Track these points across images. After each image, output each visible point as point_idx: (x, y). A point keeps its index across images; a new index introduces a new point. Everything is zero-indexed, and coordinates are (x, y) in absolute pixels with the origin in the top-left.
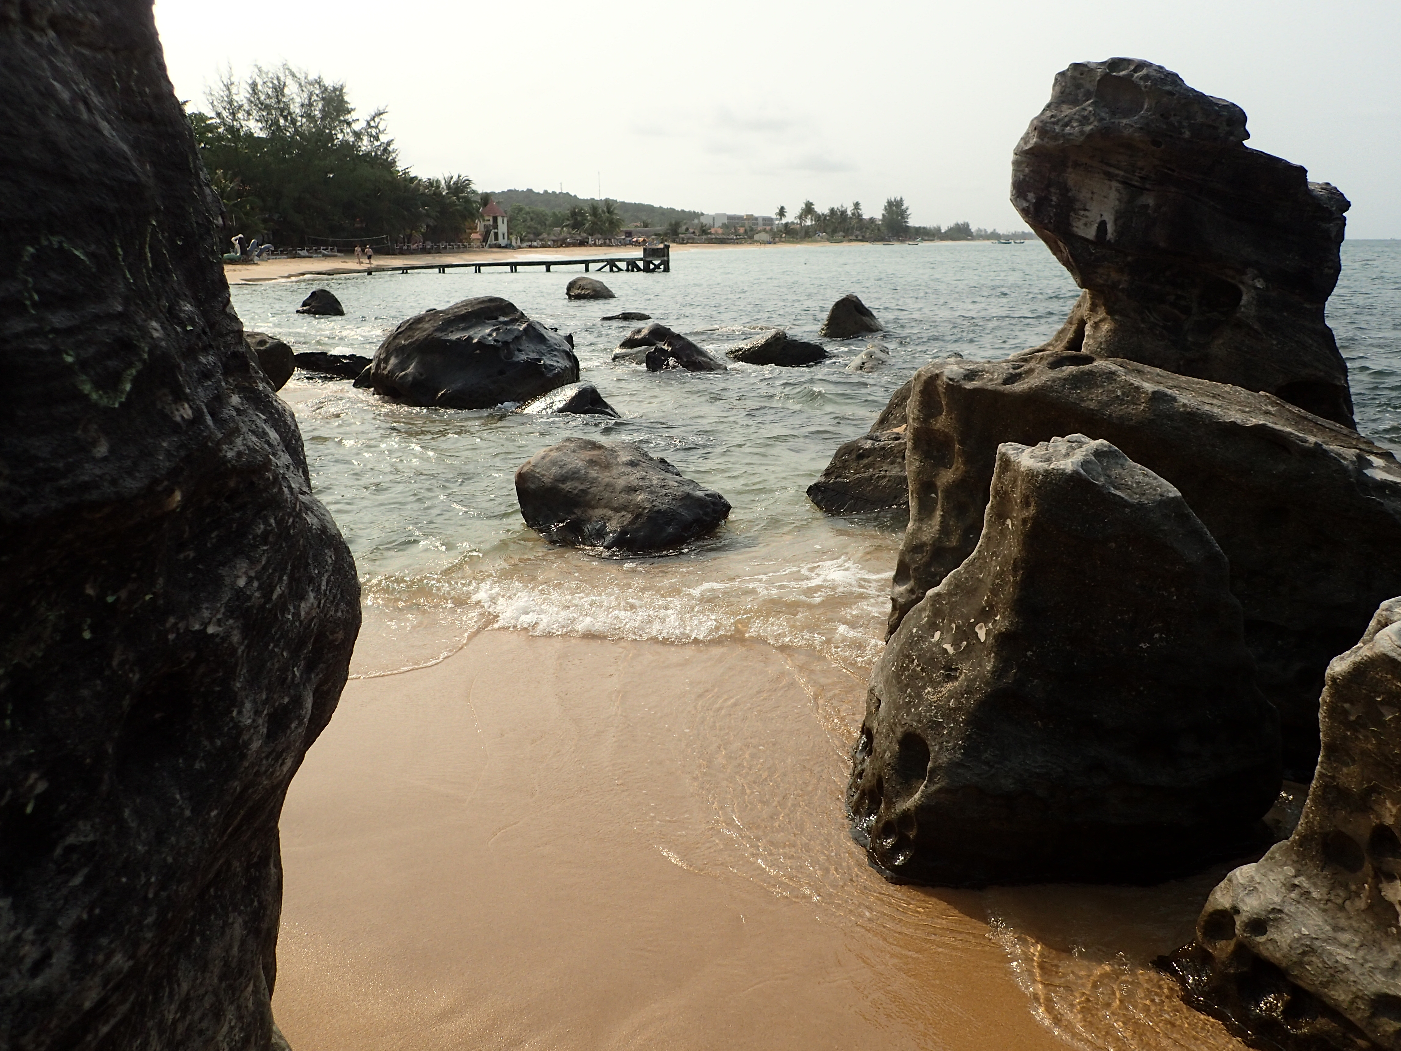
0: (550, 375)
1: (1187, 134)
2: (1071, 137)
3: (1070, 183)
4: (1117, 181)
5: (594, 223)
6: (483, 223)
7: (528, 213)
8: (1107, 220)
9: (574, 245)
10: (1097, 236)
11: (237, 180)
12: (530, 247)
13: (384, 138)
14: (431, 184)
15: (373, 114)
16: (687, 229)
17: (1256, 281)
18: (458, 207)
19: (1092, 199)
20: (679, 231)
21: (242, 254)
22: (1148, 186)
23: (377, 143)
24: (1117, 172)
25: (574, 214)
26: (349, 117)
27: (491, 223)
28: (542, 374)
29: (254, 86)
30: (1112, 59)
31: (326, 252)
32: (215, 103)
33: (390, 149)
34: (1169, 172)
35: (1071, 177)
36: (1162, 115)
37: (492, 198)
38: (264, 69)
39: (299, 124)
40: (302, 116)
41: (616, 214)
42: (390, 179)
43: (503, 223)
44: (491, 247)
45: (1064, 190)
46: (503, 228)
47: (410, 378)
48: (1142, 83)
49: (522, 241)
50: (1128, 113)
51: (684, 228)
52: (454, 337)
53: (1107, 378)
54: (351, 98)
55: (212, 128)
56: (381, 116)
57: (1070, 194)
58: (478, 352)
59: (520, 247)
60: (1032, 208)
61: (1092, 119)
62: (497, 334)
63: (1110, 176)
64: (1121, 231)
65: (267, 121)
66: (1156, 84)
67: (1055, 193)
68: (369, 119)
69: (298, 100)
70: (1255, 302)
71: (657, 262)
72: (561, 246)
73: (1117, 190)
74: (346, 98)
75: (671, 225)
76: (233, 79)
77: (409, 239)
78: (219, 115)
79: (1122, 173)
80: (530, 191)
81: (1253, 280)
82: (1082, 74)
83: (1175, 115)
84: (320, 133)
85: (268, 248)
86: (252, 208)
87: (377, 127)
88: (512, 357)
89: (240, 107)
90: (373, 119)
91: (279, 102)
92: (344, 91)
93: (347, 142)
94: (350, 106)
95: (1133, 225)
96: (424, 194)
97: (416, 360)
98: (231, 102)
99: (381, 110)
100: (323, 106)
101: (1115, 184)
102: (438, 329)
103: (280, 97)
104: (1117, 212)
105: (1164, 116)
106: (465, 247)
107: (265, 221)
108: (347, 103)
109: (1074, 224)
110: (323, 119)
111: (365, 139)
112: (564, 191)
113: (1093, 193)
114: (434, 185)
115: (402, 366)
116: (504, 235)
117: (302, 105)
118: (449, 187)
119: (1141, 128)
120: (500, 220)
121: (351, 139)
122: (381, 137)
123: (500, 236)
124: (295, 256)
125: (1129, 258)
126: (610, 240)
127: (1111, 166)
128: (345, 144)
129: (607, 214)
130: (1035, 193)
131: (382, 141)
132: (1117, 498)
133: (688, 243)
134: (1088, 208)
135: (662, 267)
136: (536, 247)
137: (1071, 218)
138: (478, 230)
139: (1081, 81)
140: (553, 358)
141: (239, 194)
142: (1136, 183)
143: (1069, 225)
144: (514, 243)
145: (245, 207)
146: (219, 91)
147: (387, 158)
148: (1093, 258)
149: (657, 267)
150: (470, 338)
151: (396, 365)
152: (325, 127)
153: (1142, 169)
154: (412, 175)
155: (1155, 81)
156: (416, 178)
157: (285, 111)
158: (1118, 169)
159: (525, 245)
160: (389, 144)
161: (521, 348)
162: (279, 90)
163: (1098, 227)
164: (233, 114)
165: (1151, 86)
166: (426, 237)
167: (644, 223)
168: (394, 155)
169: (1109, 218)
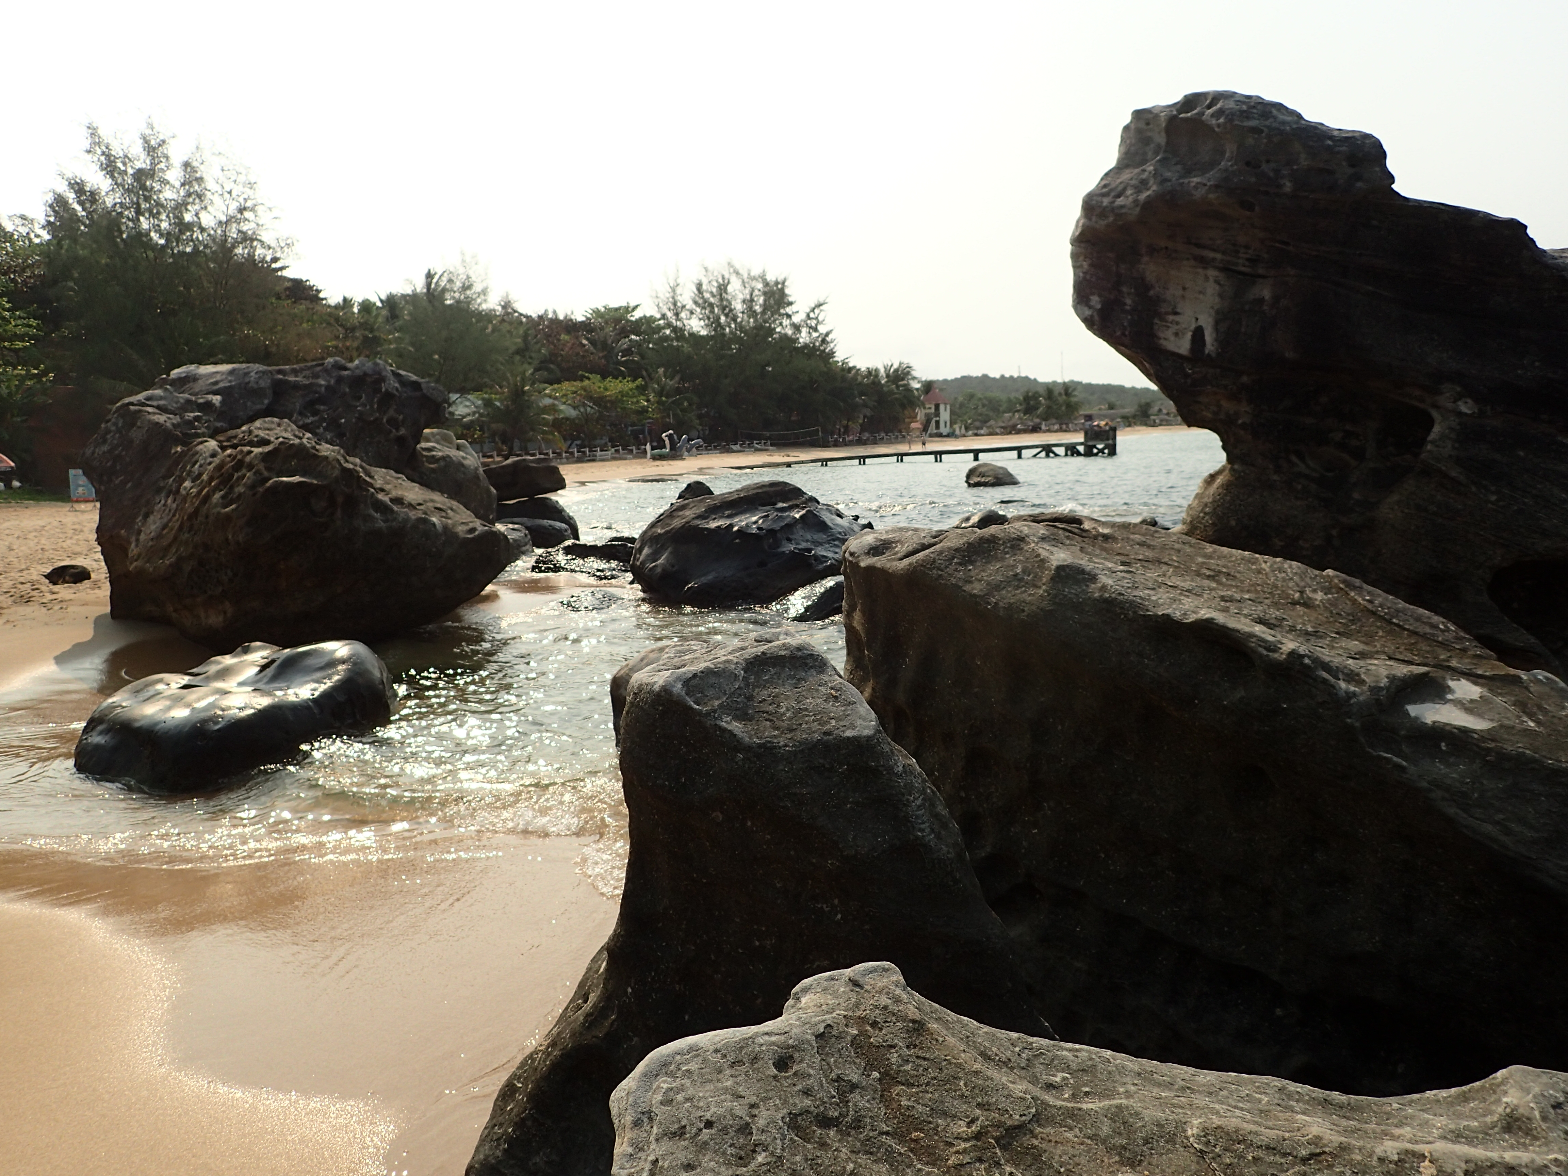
0: (821, 567)
1: (1288, 186)
2: (1123, 211)
3: (1150, 277)
4: (1216, 268)
5: (1049, 407)
6: (924, 411)
7: (980, 399)
8: (1204, 326)
9: (1025, 431)
10: (1192, 350)
11: (677, 378)
12: (976, 435)
13: (822, 329)
14: (869, 372)
15: (813, 306)
16: (1160, 410)
17: (1460, 403)
18: (897, 396)
19: (1183, 297)
20: (1151, 411)
21: (671, 449)
22: (1261, 271)
23: (815, 335)
24: (1211, 254)
25: (1027, 398)
26: (789, 310)
27: (933, 410)
28: (810, 565)
29: (699, 286)
30: (1186, 96)
31: (758, 446)
32: (661, 305)
33: (828, 339)
34: (1284, 247)
35: (1150, 269)
36: (1248, 164)
37: (936, 386)
38: (710, 268)
39: (739, 320)
40: (743, 313)
41: (1075, 396)
42: (825, 369)
43: (946, 410)
44: (931, 436)
45: (1142, 287)
46: (945, 415)
47: (659, 570)
48: (1214, 122)
49: (967, 429)
50: (1204, 169)
51: (1156, 409)
52: (713, 525)
53: (1012, 547)
54: (790, 291)
55: (660, 329)
56: (821, 308)
57: (1152, 293)
58: (737, 541)
59: (964, 436)
60: (1096, 318)
61: (1151, 182)
62: (763, 522)
63: (1203, 262)
64: (1225, 340)
65: (709, 318)
66: (1231, 121)
67: (1129, 294)
68: (808, 310)
69: (741, 297)
70: (1453, 436)
71: (1100, 446)
72: (1010, 433)
73: (1217, 282)
74: (787, 291)
75: (1140, 406)
76: (678, 281)
77: (847, 430)
78: (664, 316)
79: (1219, 256)
80: (985, 377)
81: (1454, 402)
82: (1148, 124)
83: (1268, 161)
84: (759, 328)
85: (698, 443)
86: (690, 404)
87: (817, 318)
88: (778, 547)
89: (684, 307)
90: (813, 310)
91: (722, 300)
92: (786, 284)
93: (786, 335)
94: (791, 299)
95: (1243, 330)
96: (861, 384)
97: (669, 550)
98: (675, 304)
99: (821, 301)
100: (765, 301)
101: (1212, 273)
102: (700, 517)
103: (724, 295)
104: (1217, 312)
105: (1251, 164)
106: (904, 437)
107: (700, 417)
108: (786, 295)
109: (1161, 335)
110: (763, 313)
111: (804, 331)
112: (1023, 375)
113: (1184, 289)
114: (872, 373)
115: (654, 557)
116: (946, 423)
117: (744, 301)
118: (888, 376)
119: (1217, 186)
120: (942, 407)
121: (789, 332)
122: (819, 327)
123: (942, 424)
124: (729, 451)
125: (1245, 379)
126: (1067, 424)
127: (1204, 247)
128: (784, 337)
129: (1064, 397)
130: (1100, 296)
131: (821, 331)
132: (727, 735)
133: (1161, 425)
134: (1179, 310)
135: (1106, 451)
136: (983, 435)
137: (1156, 327)
138: (918, 418)
139: (1149, 134)
140: (832, 549)
141: (678, 391)
142: (1243, 269)
143: (1153, 336)
144: (957, 432)
145: (683, 404)
146: (665, 293)
147: (825, 349)
148: (1189, 381)
149: (1101, 451)
150: (731, 526)
151: (648, 556)
152: (765, 321)
153: (1247, 247)
154: (851, 365)
155: (1231, 116)
156: (854, 367)
157: (727, 309)
158: (1214, 250)
159: (970, 433)
160: (827, 334)
161: (791, 537)
162: (723, 288)
163: (1193, 336)
164: (677, 314)
165: (1225, 123)
166: (863, 429)
167: (1109, 405)
168: (832, 345)
169: (1207, 322)
